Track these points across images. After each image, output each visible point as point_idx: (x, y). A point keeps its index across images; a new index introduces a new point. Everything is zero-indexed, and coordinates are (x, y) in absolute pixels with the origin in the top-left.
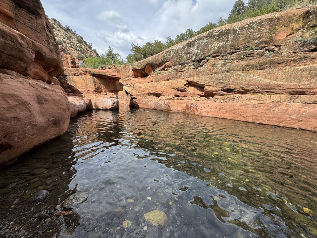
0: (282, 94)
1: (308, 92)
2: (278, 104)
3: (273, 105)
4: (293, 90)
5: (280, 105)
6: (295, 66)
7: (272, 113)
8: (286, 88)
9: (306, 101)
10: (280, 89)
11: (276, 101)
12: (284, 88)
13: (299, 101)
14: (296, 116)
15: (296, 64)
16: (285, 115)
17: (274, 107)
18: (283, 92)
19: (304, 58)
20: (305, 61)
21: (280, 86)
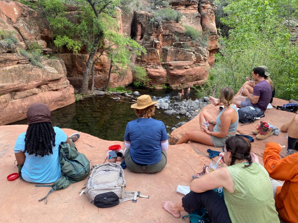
0: (5, 94)
1: (21, 89)
2: (5, 104)
3: (2, 107)
4: (12, 89)
5: (7, 105)
6: (3, 67)
7: (4, 114)
8: (7, 89)
9: (22, 97)
10: (3, 90)
11: (3, 102)
12: (6, 89)
13: (18, 97)
14: (21, 110)
15: (3, 64)
16: (14, 112)
17: (4, 108)
18: (5, 93)
19: (7, 60)
20: (8, 63)
21: (2, 87)
